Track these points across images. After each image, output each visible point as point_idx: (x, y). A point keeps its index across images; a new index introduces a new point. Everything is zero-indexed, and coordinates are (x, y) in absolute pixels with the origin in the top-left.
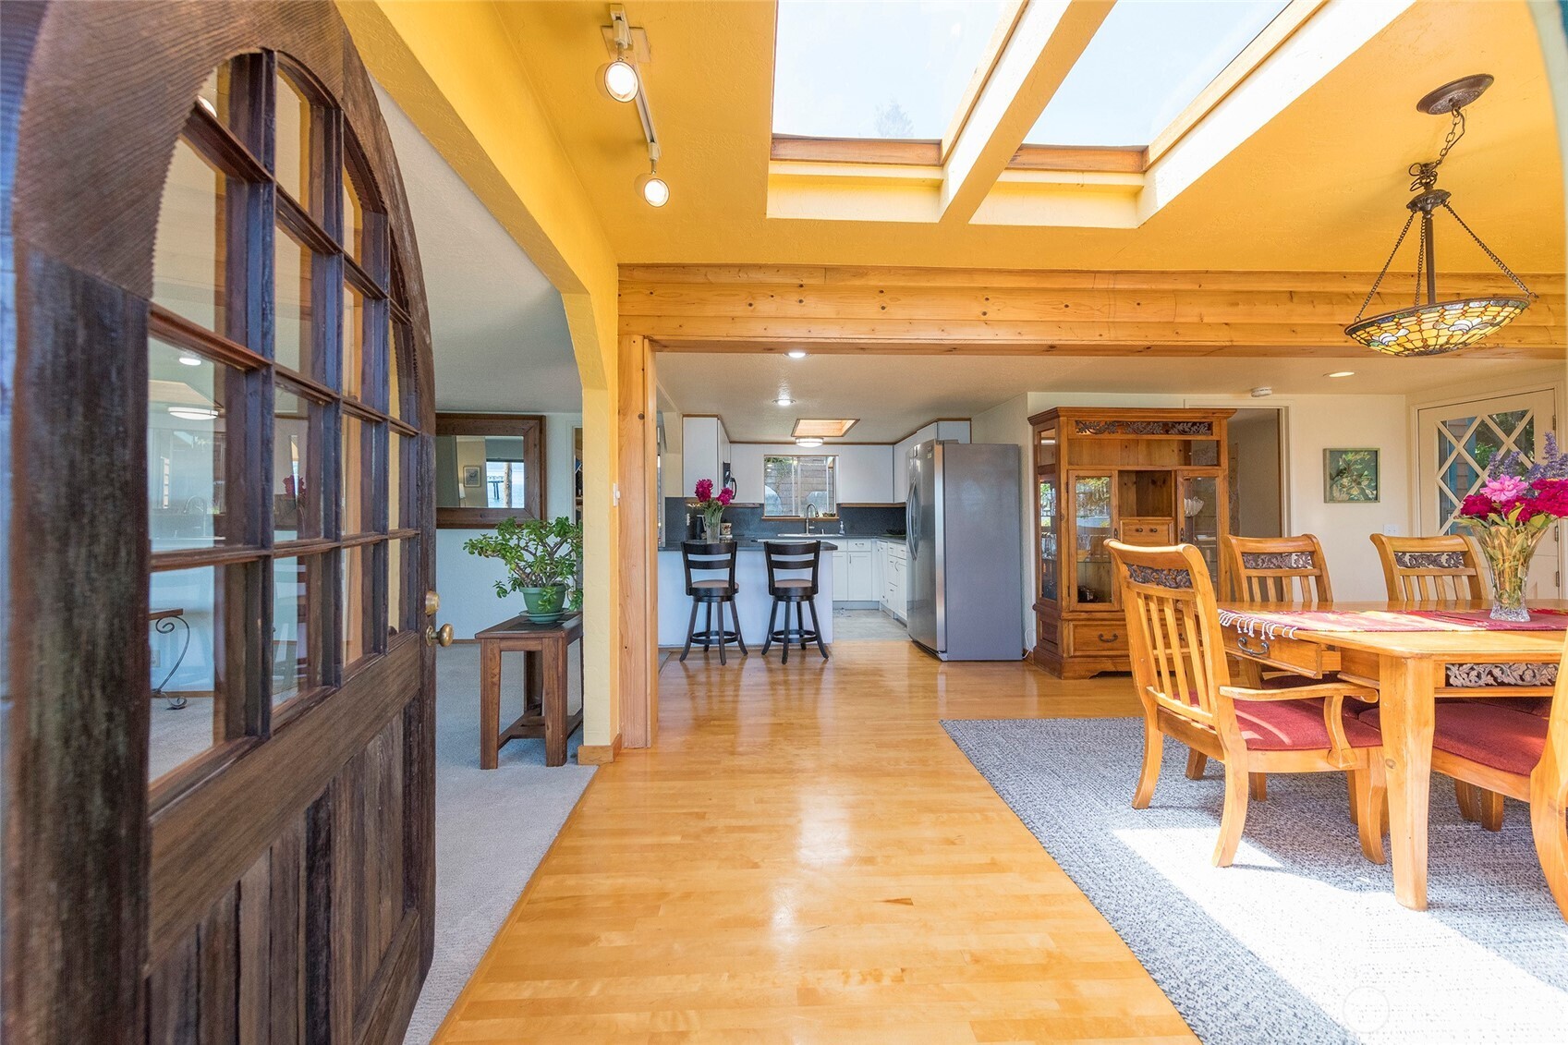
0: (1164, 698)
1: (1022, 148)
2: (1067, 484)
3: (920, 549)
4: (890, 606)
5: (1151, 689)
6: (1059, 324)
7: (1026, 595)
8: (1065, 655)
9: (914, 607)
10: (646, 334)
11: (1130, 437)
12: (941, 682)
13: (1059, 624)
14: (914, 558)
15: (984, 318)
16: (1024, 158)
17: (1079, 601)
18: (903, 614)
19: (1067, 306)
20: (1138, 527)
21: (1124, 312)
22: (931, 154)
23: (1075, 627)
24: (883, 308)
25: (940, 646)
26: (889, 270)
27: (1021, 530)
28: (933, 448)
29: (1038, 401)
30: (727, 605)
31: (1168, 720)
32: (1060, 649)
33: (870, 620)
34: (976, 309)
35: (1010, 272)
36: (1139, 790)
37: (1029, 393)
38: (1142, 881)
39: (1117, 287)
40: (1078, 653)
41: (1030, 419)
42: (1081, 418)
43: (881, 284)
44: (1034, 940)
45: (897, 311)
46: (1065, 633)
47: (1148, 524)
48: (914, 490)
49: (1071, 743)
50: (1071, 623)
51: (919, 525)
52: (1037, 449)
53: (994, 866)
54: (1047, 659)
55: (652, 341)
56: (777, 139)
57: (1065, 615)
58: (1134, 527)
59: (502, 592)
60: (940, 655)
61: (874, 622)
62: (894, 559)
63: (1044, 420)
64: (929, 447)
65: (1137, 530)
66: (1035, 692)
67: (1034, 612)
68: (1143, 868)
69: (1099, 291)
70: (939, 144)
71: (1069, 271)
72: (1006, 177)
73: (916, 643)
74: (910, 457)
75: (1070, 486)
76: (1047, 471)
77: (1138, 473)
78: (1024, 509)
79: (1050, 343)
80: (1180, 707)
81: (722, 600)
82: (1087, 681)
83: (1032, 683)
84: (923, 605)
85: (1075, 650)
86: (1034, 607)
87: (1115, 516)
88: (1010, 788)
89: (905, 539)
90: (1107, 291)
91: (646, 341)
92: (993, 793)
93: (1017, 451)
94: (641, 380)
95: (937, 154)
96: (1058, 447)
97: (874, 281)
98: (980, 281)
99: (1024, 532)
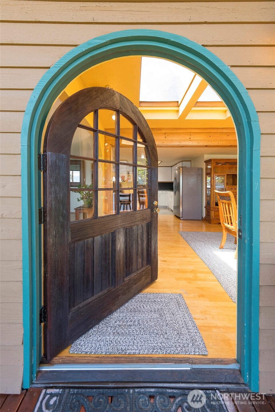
0: (226, 225)
1: (197, 102)
2: (213, 177)
3: (176, 193)
4: (170, 207)
5: (224, 223)
6: (208, 141)
7: (203, 204)
8: (212, 218)
9: (175, 207)
10: (111, 144)
11: (230, 166)
12: (181, 224)
13: (210, 211)
14: (175, 195)
15: (190, 139)
16: (198, 104)
17: (216, 206)
18: (173, 209)
19: (210, 136)
20: (232, 188)
21: (225, 137)
22: (176, 104)
23: (214, 212)
24: (166, 137)
25: (181, 216)
26: (167, 129)
27: (202, 188)
28: (180, 168)
29: (207, 157)
30: (128, 205)
31: (227, 229)
32: (211, 217)
33: (165, 210)
34: (188, 137)
35: (196, 129)
36: (221, 245)
37: (205, 155)
38: (216, 260)
39: (223, 131)
40: (215, 218)
41: (205, 161)
42: (217, 162)
43: (165, 132)
44: (191, 268)
45: (169, 138)
46: (212, 213)
47: (234, 187)
48: (175, 179)
49: (209, 236)
50: (213, 211)
51: (176, 187)
52: (207, 168)
53: (185, 257)
54: (208, 220)
55: (112, 145)
56: (141, 102)
57: (212, 209)
58: (231, 188)
59: (79, 200)
60: (181, 218)
61: (166, 211)
62: (171, 196)
63: (208, 162)
64: (179, 168)
65: (231, 189)
66: (205, 227)
67: (205, 208)
68: (217, 258)
69: (218, 132)
70: (178, 102)
71: (211, 128)
72: (194, 109)
73: (176, 216)
74: (175, 170)
75: (214, 178)
76: (208, 174)
77: (233, 174)
78: (203, 183)
79: (206, 145)
80: (229, 226)
81: (127, 204)
82: (217, 225)
83: (204, 225)
84: (177, 207)
85: (214, 217)
86: (205, 207)
87: (225, 185)
88: (192, 244)
89: (173, 190)
90: (221, 132)
91: (111, 146)
92: (188, 245)
93: (202, 169)
94: (109, 154)
95: (177, 104)
96: (211, 168)
97: (163, 131)
98: (189, 131)
99: (203, 189)
